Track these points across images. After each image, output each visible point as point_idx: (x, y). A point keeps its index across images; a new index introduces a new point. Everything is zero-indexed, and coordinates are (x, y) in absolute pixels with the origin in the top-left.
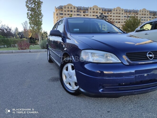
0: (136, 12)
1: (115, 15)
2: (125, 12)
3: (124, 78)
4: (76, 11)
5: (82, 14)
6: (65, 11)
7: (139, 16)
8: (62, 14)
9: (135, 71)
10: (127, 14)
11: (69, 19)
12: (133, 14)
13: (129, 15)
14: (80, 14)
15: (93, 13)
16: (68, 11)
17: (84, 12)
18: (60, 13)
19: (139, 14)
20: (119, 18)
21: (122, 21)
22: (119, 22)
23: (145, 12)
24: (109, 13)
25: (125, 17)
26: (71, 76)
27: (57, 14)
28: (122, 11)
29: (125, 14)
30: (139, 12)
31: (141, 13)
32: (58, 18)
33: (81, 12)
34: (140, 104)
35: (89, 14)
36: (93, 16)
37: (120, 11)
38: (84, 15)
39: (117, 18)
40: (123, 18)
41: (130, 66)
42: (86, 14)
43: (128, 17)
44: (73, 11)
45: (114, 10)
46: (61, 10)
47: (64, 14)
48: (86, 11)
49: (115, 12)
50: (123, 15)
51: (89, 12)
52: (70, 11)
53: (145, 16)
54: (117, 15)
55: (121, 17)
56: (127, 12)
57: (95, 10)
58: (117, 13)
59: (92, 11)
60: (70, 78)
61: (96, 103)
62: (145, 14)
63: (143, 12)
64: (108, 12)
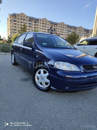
0: (75, 28)
1: (60, 28)
2: (67, 27)
3: (81, 80)
4: (28, 21)
5: (33, 23)
6: (18, 19)
7: (77, 31)
8: (15, 21)
9: (87, 76)
10: (68, 29)
11: (37, 34)
12: (73, 29)
13: (70, 30)
14: (32, 23)
15: (43, 24)
16: (21, 19)
17: (35, 22)
18: (14, 20)
19: (77, 30)
20: (63, 31)
21: (65, 34)
22: (62, 34)
23: (82, 29)
24: (56, 26)
25: (67, 31)
26: (43, 78)
27: (11, 21)
28: (65, 26)
29: (67, 28)
30: (77, 29)
31: (79, 29)
32: (11, 24)
33: (32, 22)
34: (86, 96)
35: (39, 24)
36: (43, 26)
37: (64, 25)
38: (35, 25)
39: (61, 31)
40: (66, 31)
41: (85, 73)
42: (37, 24)
43: (69, 31)
44: (26, 20)
45: (59, 24)
46: (14, 17)
47: (17, 21)
48: (37, 22)
49: (60, 26)
50: (66, 29)
51: (39, 23)
52: (23, 19)
53: (81, 32)
54: (61, 28)
55: (64, 30)
56: (68, 27)
57: (44, 22)
58: (62, 27)
59: (42, 22)
60: (42, 79)
61: (60, 96)
62: (81, 31)
63: (80, 29)
64: (54, 25)
